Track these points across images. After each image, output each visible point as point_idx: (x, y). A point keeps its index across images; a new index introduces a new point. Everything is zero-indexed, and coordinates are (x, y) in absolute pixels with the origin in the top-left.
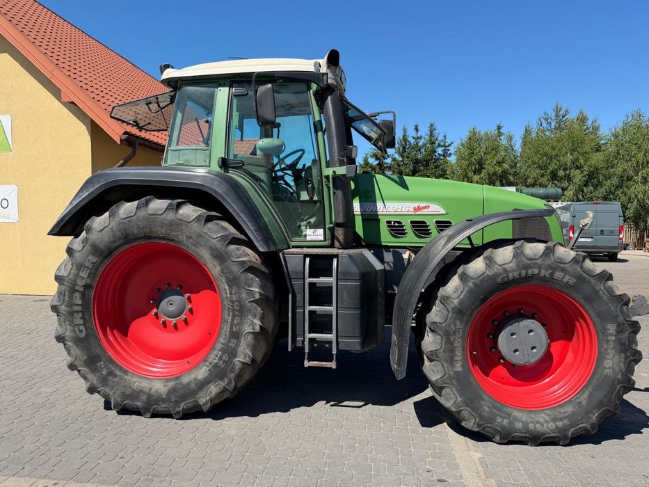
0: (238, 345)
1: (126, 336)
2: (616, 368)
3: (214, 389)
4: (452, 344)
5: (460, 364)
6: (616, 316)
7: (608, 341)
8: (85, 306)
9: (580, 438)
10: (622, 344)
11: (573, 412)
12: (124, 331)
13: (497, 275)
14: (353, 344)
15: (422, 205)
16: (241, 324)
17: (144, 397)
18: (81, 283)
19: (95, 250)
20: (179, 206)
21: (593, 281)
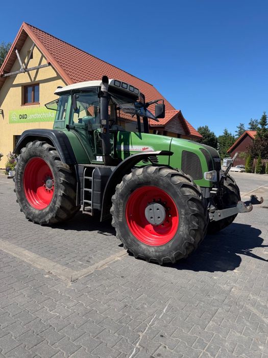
0: (56, 200)
1: (36, 193)
2: (184, 232)
3: (50, 216)
4: (118, 209)
5: (122, 218)
6: (185, 206)
7: (182, 218)
8: (21, 180)
9: (166, 264)
10: (188, 220)
11: (165, 250)
12: (35, 191)
13: (135, 180)
14: (97, 206)
15: (146, 147)
16: (57, 192)
17: (32, 215)
18: (20, 171)
19: (23, 160)
20: (43, 144)
21: (174, 186)
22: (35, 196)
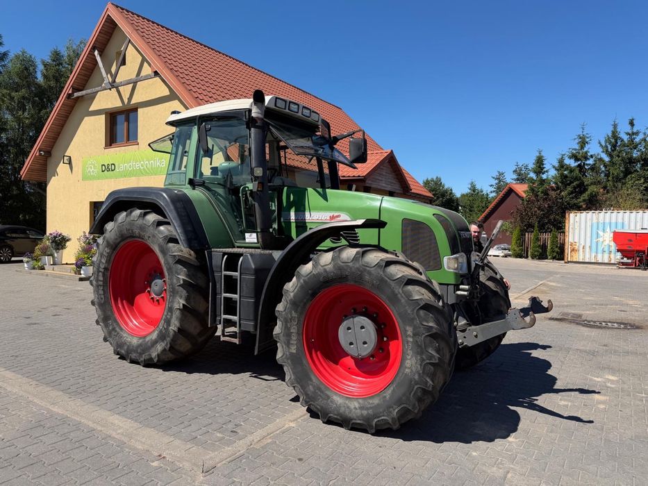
0: (171, 317)
1: (133, 305)
2: (414, 369)
3: (159, 347)
4: (289, 329)
5: (295, 347)
6: (413, 319)
7: (408, 342)
8: (104, 281)
9: (382, 431)
10: (419, 346)
11: (378, 405)
12: (131, 302)
13: (319, 274)
14: (249, 326)
15: (336, 214)
16: (173, 302)
17: (126, 348)
18: (102, 266)
19: (108, 244)
20: (145, 214)
21: (393, 284)
22: (132, 311)
